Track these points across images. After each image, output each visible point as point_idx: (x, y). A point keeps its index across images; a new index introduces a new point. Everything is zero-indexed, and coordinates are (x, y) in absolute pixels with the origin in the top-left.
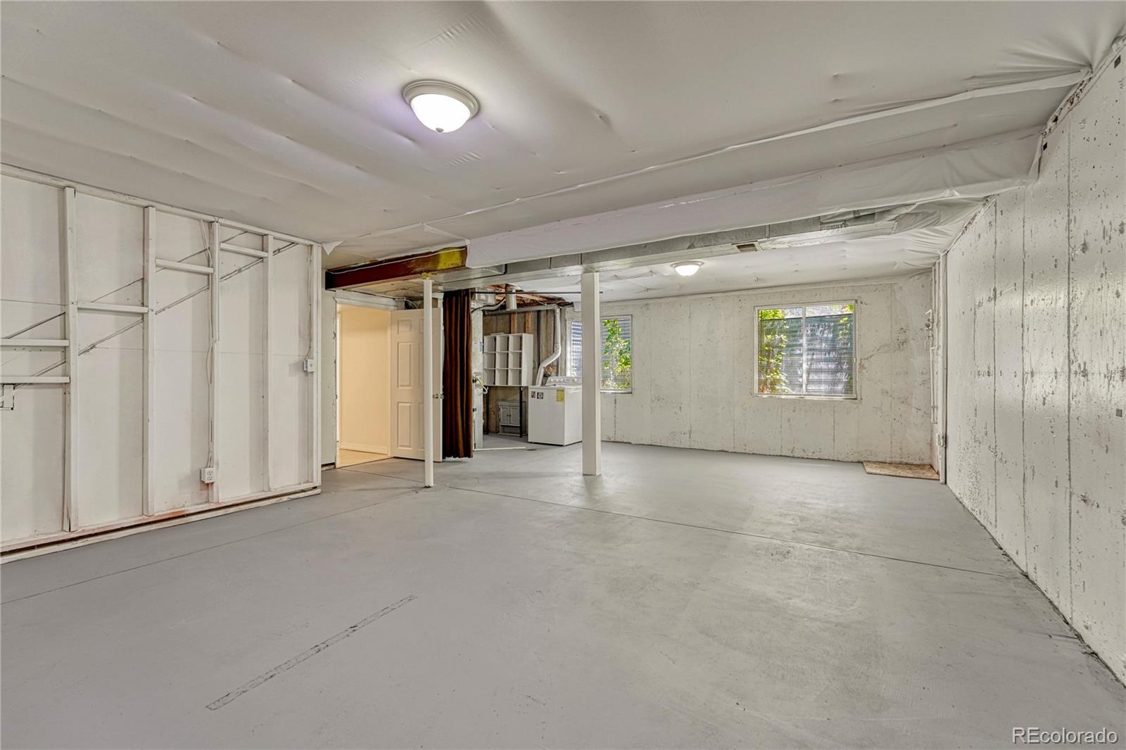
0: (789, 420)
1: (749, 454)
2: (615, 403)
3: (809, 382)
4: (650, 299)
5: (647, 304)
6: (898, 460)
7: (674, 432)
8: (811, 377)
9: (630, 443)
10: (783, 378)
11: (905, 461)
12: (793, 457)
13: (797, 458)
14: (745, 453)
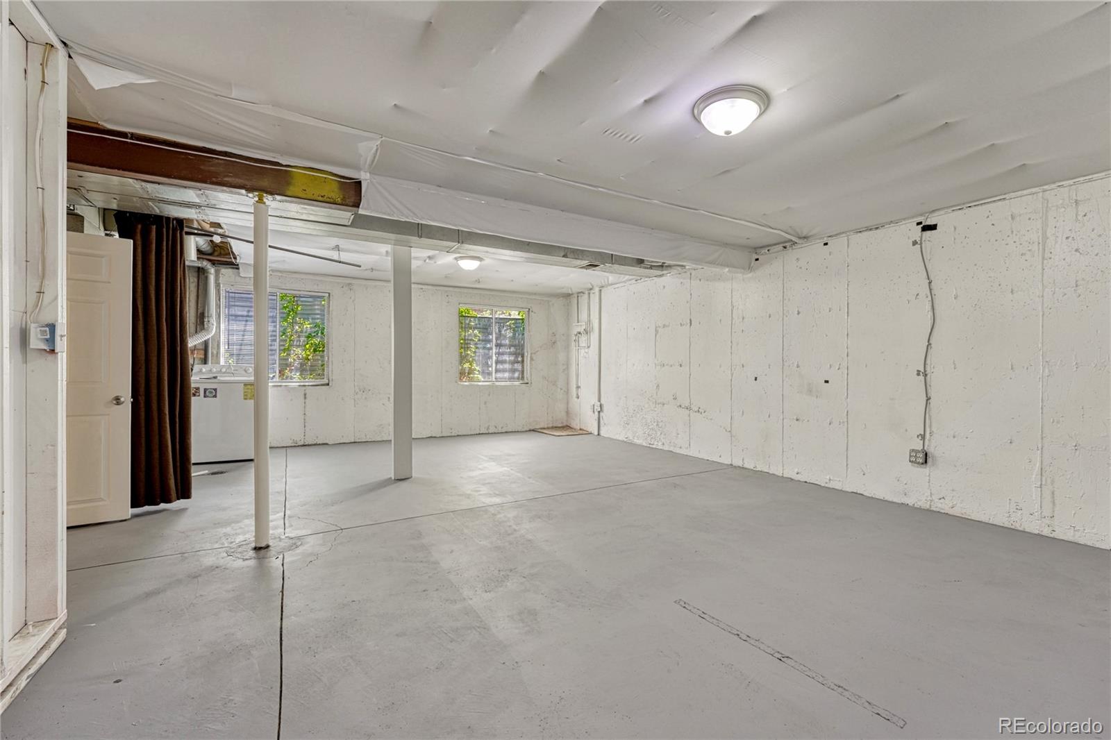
0: (485, 403)
1: (454, 436)
2: (305, 398)
3: (497, 371)
4: (354, 278)
5: (350, 284)
6: (551, 425)
7: (381, 425)
8: (498, 367)
9: (327, 444)
10: (477, 368)
11: (555, 425)
12: (488, 434)
13: (492, 433)
14: (451, 436)
